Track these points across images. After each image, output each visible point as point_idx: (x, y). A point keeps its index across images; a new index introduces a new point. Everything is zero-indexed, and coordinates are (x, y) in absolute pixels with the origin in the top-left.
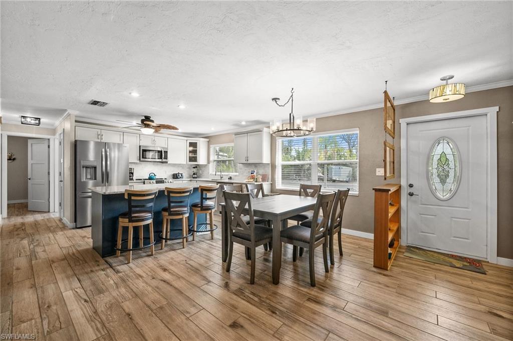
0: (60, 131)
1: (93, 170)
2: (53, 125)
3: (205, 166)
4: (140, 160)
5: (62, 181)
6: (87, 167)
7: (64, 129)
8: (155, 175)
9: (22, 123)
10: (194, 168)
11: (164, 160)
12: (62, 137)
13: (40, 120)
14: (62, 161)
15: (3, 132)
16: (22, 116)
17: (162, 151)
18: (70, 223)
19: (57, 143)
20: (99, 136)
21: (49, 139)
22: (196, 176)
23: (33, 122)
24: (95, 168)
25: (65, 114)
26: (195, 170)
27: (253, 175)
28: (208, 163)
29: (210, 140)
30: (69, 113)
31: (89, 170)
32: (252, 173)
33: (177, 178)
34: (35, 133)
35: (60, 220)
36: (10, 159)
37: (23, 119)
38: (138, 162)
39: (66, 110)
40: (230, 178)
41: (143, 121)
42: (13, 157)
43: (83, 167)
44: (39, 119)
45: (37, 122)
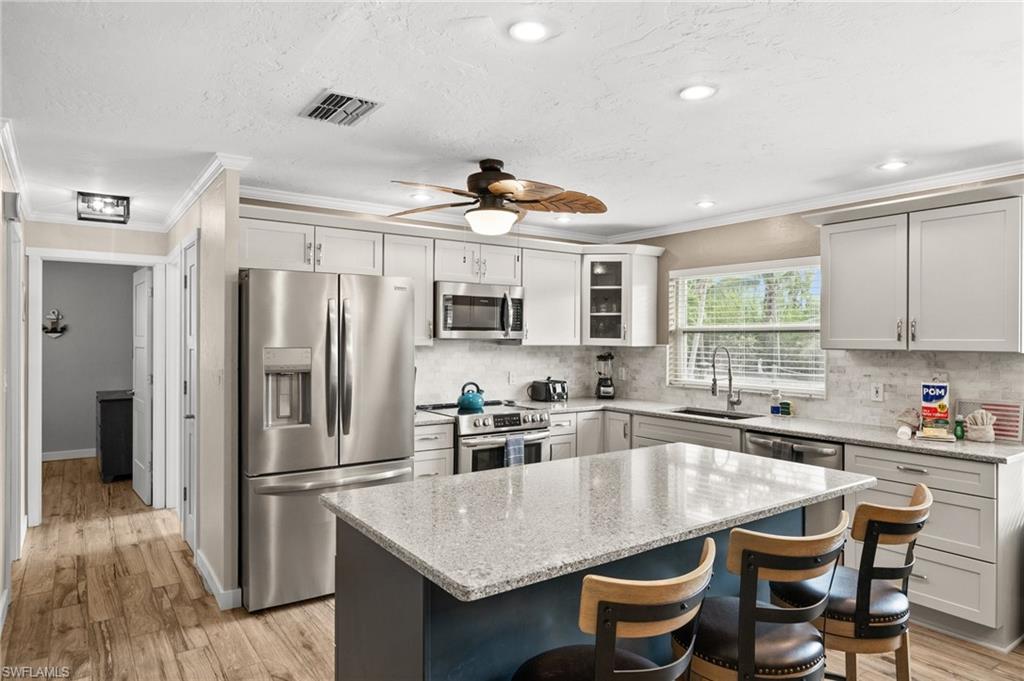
0: (185, 238)
1: (297, 383)
2: (161, 220)
3: (644, 351)
4: (435, 334)
5: (192, 417)
6: (279, 375)
7: (199, 230)
8: (479, 391)
9: (80, 219)
10: (601, 358)
11: (512, 335)
12: (192, 259)
13: (128, 203)
14: (192, 342)
15: (30, 251)
16: (80, 193)
17: (504, 300)
18: (225, 588)
19: (175, 277)
20: (312, 249)
21: (151, 268)
22: (610, 390)
23: (109, 211)
24: (306, 375)
25: (206, 175)
26: (605, 368)
27: (934, 404)
28: (659, 341)
29: (665, 253)
30: (221, 166)
31: (285, 383)
32: (927, 398)
33: (548, 399)
34: (116, 251)
35: (187, 554)
36: (54, 329)
37: (82, 206)
38: (430, 342)
39: (210, 157)
40: (782, 409)
41: (473, 181)
42: (62, 324)
43: (267, 375)
44: (127, 199)
45: (121, 210)
